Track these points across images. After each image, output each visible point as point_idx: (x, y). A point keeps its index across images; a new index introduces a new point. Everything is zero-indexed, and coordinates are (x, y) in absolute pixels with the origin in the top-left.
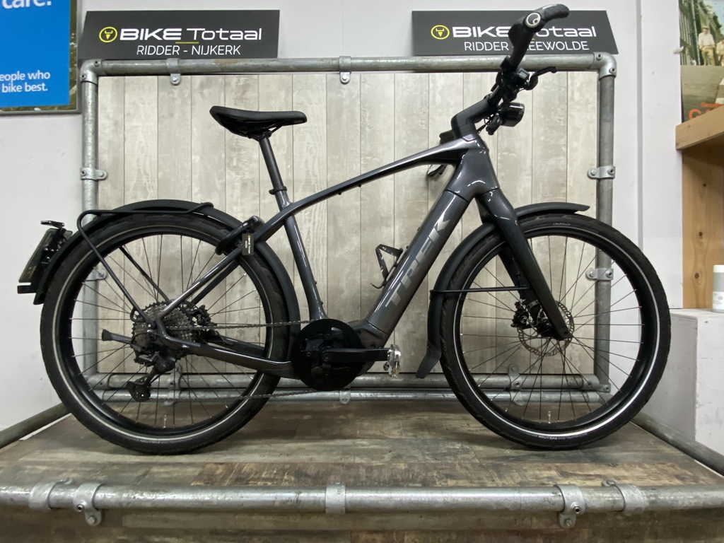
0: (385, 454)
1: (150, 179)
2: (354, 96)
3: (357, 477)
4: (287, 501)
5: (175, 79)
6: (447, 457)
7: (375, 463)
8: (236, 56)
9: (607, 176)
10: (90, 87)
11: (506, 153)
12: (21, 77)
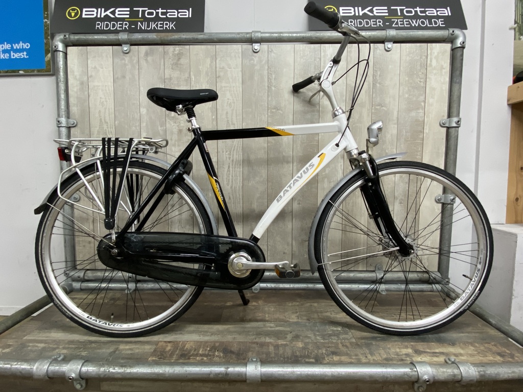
0: (287, 334)
1: (109, 126)
2: (264, 62)
3: (268, 354)
4: (219, 374)
5: (125, 49)
6: (333, 337)
7: (280, 342)
8: (172, 31)
9: (454, 125)
10: (61, 55)
11: (379, 107)
12: (8, 47)
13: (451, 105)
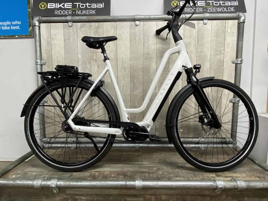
0: (154, 168)
1: (62, 64)
2: (141, 31)
3: (145, 176)
4: (122, 185)
5: (70, 24)
6: (176, 169)
7: (151, 171)
9: (239, 62)
10: (37, 28)
11: (200, 53)
12: (9, 23)
13: (238, 52)
